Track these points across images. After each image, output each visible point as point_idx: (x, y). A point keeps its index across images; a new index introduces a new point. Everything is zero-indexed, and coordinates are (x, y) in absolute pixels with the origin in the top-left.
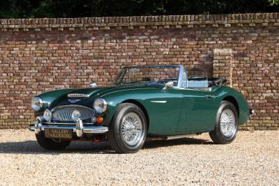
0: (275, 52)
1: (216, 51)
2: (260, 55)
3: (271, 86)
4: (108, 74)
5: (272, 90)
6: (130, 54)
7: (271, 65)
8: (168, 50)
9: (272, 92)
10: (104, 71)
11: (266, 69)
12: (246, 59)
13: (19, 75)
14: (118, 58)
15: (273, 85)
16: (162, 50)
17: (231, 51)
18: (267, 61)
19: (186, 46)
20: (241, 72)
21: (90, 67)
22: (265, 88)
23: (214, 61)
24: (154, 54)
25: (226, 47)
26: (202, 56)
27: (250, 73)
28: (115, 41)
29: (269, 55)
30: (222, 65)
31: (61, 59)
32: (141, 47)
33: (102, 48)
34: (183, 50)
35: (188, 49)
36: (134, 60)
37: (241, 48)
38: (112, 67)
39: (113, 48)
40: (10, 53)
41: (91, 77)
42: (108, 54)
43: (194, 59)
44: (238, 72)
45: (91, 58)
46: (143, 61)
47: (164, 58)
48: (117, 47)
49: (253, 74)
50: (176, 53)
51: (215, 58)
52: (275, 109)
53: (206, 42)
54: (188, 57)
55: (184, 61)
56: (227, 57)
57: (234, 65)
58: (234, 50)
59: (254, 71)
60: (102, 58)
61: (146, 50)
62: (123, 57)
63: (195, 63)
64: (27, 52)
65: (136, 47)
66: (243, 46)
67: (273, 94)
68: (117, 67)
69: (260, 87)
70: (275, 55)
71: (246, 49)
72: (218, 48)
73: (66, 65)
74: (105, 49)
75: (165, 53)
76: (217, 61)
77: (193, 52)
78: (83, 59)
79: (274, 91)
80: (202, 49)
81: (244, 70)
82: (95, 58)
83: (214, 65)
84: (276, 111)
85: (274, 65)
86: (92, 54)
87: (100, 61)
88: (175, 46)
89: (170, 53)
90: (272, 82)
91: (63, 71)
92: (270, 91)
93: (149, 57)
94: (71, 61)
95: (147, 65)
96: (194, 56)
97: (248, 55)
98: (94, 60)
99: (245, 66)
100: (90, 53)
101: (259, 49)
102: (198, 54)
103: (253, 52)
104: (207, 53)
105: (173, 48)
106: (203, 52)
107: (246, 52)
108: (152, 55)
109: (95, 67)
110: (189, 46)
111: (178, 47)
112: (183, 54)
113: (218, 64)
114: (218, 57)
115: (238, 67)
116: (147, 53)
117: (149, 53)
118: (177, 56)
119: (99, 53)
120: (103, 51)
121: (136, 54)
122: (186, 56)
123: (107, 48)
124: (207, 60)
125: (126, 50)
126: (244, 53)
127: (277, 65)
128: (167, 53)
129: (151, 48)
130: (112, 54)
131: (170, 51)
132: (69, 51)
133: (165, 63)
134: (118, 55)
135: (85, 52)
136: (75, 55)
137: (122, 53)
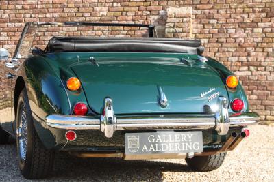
0: (254, 12)
1: (171, 10)
2: (232, 16)
3: (248, 61)
5: (248, 66)
6: (56, 15)
7: (249, 30)
8: (106, 9)
9: (249, 70)
11: (241, 36)
12: (211, 21)
14: (40, 21)
15: (250, 59)
16: (98, 9)
17: (191, 10)
18: (243, 25)
19: (131, 4)
20: (206, 40)
21: (4, 34)
22: (240, 64)
23: (167, 25)
24: (87, 15)
25: (184, 5)
26: (152, 17)
27: (217, 42)
29: (245, 16)
30: (178, 30)
32: (70, 6)
33: (20, 7)
34: (126, 9)
35: (133, 8)
37: (205, 6)
39: (34, 8)
42: (28, 15)
43: (141, 22)
45: (5, 21)
48: (39, 6)
49: (222, 43)
50: (116, 14)
51: (169, 20)
52: (252, 94)
54: (133, 20)
56: (185, 20)
57: (195, 31)
58: (196, 9)
59: (224, 40)
60: (20, 22)
61: (76, 10)
62: (47, 20)
65: (65, 6)
66: (208, 3)
67: (249, 73)
68: (40, 34)
69: (232, 62)
70: (253, 16)
71: (213, 8)
72: (174, 6)
74: (23, 8)
75: (101, 13)
76: (172, 25)
77: (140, 13)
79: (252, 68)
80: (152, 7)
81: (209, 38)
82: (11, 22)
83: (167, 30)
84: (254, 97)
85: (252, 31)
86: (7, 16)
87: (18, 24)
88: (115, 4)
89: (109, 14)
90: (249, 55)
92: (246, 68)
93: (81, 19)
95: (78, 31)
96: (142, 18)
97: (216, 16)
98: (9, 24)
99: (211, 31)
100: (4, 13)
101: (230, 8)
102: (147, 15)
103: (222, 11)
104: (159, 14)
105: (112, 6)
106: (153, 13)
107: (212, 11)
108: (85, 17)
109: (11, 34)
110: (134, 4)
111: (119, 5)
112: (126, 15)
113: (172, 30)
114: (174, 20)
115: (201, 33)
116: (78, 14)
117: (81, 14)
118: (119, 18)
119: (16, 14)
120: (21, 11)
121: (63, 15)
122: (130, 18)
123: (26, 7)
124: (159, 24)
125: (50, 10)
126: (209, 13)
127: (255, 30)
128: (105, 14)
129: (83, 7)
130: (33, 16)
131: (109, 11)
133: (102, 28)
134: (40, 16)
137: (46, 13)
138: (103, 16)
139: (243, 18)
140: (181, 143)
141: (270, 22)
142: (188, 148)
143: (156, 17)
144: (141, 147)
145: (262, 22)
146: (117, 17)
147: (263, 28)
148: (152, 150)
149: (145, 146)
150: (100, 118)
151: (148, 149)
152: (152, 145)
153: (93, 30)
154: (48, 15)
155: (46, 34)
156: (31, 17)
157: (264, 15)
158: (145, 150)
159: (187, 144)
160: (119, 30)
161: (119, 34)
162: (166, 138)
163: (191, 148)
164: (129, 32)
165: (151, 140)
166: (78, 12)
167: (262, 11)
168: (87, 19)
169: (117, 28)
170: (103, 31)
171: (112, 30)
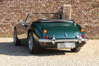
0: (89, 6)
1: (64, 5)
2: (83, 7)
3: (87, 21)
4: (20, 15)
5: (88, 22)
6: (29, 6)
7: (88, 11)
8: (45, 5)
9: (88, 23)
10: (19, 14)
11: (85, 13)
12: (77, 9)
15: (88, 20)
16: (42, 5)
17: (70, 5)
18: (86, 10)
19: (52, 3)
20: (75, 14)
21: (13, 12)
22: (85, 22)
23: (63, 10)
24: (39, 6)
25: (68, 4)
27: (78, 15)
28: (23, 1)
29: (87, 7)
30: (67, 11)
31: (2, 9)
32: (34, 4)
33: (18, 4)
34: (51, 5)
35: (53, 5)
36: (31, 9)
37: (75, 4)
38: (22, 12)
39: (22, 4)
41: (14, 16)
42: (21, 7)
43: (55, 9)
44: (74, 15)
45: (14, 8)
46: (35, 10)
47: (43, 8)
48: (24, 4)
49: (80, 15)
50: (48, 6)
51: (64, 8)
52: (89, 30)
53: (61, 2)
54: (53, 8)
56: (69, 8)
57: (72, 12)
58: (72, 5)
59: (80, 14)
61: (36, 5)
62: (26, 8)
65: (32, 4)
66: (76, 3)
67: (88, 24)
68: (24, 12)
69: (83, 21)
70: (89, 7)
71: (77, 5)
72: (65, 4)
73: (4, 11)
74: (19, 4)
75: (43, 6)
76: (65, 10)
77: (55, 6)
78: (11, 8)
79: (89, 23)
80: (59, 4)
81: (76, 14)
83: (63, 11)
84: (89, 31)
85: (89, 12)
87: (17, 9)
88: (47, 3)
89: (46, 6)
90: (88, 19)
91: (3, 13)
92: (87, 23)
93: (37, 8)
94: (6, 9)
95: (36, 11)
96: (56, 8)
97: (78, 7)
98: (15, 9)
99: (76, 12)
101: (82, 5)
102: (57, 7)
103: (80, 6)
104: (61, 6)
105: (47, 4)
106: (59, 6)
107: (77, 6)
109: (15, 12)
110: (53, 3)
111: (49, 4)
112: (51, 7)
113: (65, 11)
114: (65, 8)
115: (73, 12)
117: (37, 6)
118: (49, 8)
119: (17, 6)
121: (32, 6)
122: (52, 8)
123: (20, 4)
124: (61, 9)
125: (28, 5)
126: (76, 6)
127: (90, 11)
129: (38, 4)
130: (22, 7)
132: (5, 5)
133: (43, 11)
134: (24, 7)
135: (11, 5)
136: (7, 7)
137: (26, 6)
138: (44, 7)
139: (86, 8)
141: (94, 9)
143: (60, 7)
144: (61, 46)
145: (91, 9)
147: (92, 11)
148: (64, 47)
150: (52, 40)
153: (41, 11)
154: (27, 7)
155: (26, 12)
157: (92, 7)
161: (49, 12)
162: (67, 44)
164: (52, 12)
165: (63, 45)
166: (36, 6)
167: (92, 6)
168: (39, 8)
169: (48, 10)
170: (44, 11)
171: (47, 11)
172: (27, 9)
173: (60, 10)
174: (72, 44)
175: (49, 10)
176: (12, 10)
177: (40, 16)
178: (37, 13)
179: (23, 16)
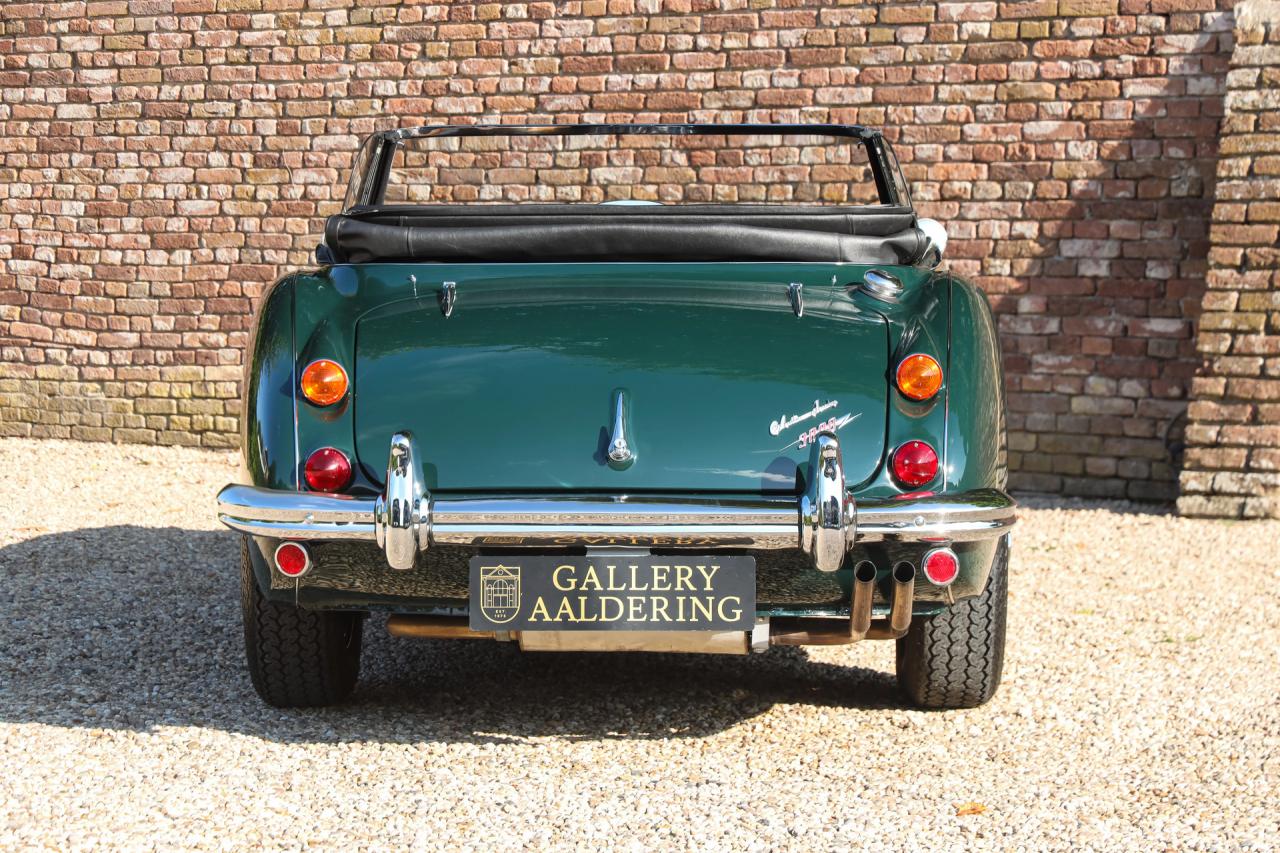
1: (1249, 11)
4: (681, 158)
6: (791, 37)
8: (986, 8)
10: (665, 140)
13: (279, 164)
14: (731, 67)
16: (954, 9)
23: (1232, 78)
24: (913, 35)
26: (1176, 42)
30: (1276, 100)
31: (460, 75)
33: (655, 7)
34: (1067, 6)
35: (1097, 5)
36: (812, 76)
38: (700, 115)
39: (706, 8)
40: (238, 45)
41: (601, 173)
42: (684, 41)
43: (1126, 64)
45: (599, 64)
46: (859, 83)
47: (967, 59)
50: (1031, 28)
51: (1240, 54)
54: (1094, 56)
55: (1073, 78)
60: (655, 67)
61: (869, 13)
62: (755, 59)
63: (1133, 88)
64: (312, 37)
68: (727, 118)
73: (487, 109)
74: (665, 10)
75: (969, 27)
76: (1250, 77)
77: (1123, 24)
78: (564, 71)
82: (620, 68)
83: (1230, 99)
86: (605, 43)
87: (645, 79)
89: (999, 33)
93: (887, 54)
94: (507, 85)
95: (875, 102)
96: (1132, 47)
98: (614, 78)
100: (596, 34)
102: (1154, 33)
104: (1201, 29)
106: (1178, 22)
108: (906, 45)
112: (1069, 35)
113: (1252, 96)
114: (1258, 53)
116: (877, 34)
117: (889, 34)
118: (1039, 49)
119: (638, 35)
120: (659, 24)
121: (819, 36)
122: (1084, 47)
124: (1205, 72)
125: (770, 16)
128: (984, 29)
130: (703, 42)
131: (999, 18)
132: (496, 26)
133: (971, 91)
134: (729, 44)
135: (573, 28)
136: (523, 47)
137: (751, 31)
138: (975, 38)
140: (672, 596)
142: (699, 613)
143: (1190, 42)
146: (1030, 41)
148: (565, 616)
149: (540, 601)
151: (553, 614)
152: (565, 601)
153: (937, 101)
154: (760, 40)
156: (695, 49)
158: (540, 616)
159: (695, 600)
160: (1036, 100)
161: (1037, 118)
162: (622, 577)
163: (709, 616)
164: (1081, 109)
165: (564, 582)
166: (878, 23)
168: (913, 54)
169: (1032, 90)
170: (974, 104)
171: (1012, 99)
172: (756, 78)
173: (1194, 87)
174: (698, 579)
175: (1038, 77)
176: (578, 91)
177: (930, 163)
178: (888, 121)
179: (708, 173)
